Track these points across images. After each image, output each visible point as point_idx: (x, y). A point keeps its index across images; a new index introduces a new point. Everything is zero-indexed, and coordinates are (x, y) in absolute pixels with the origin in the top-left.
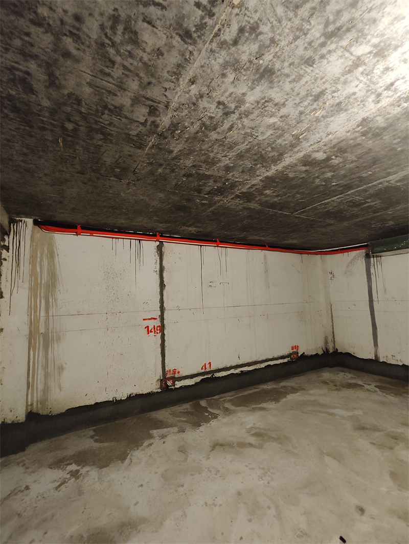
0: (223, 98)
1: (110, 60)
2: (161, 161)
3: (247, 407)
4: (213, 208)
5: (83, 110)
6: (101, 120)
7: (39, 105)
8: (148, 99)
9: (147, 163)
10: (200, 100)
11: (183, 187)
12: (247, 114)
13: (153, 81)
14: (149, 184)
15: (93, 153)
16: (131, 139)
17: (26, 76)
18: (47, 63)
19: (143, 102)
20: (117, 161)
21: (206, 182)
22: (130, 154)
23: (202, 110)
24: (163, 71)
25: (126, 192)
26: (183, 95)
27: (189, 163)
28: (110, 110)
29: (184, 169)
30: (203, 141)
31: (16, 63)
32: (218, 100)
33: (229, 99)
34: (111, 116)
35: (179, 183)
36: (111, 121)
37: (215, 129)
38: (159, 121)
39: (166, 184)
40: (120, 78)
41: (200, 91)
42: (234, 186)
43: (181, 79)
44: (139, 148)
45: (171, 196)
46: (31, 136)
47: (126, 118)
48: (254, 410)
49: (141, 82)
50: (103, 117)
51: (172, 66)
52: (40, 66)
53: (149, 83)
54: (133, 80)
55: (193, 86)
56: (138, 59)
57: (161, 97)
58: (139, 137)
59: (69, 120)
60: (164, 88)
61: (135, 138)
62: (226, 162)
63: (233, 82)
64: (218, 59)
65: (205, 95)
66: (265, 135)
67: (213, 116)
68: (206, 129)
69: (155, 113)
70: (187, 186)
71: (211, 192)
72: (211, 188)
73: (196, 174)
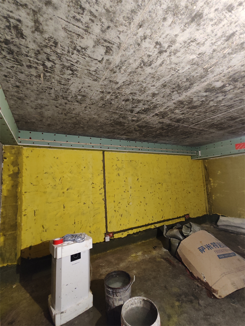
0: (160, 39)
1: (81, 7)
2: (110, 90)
4: (139, 123)
5: (59, 51)
6: (71, 59)
7: (27, 47)
8: (105, 41)
9: (100, 92)
10: (143, 41)
11: (121, 109)
12: (176, 52)
13: (111, 25)
14: (100, 107)
15: (64, 85)
16: (91, 73)
17: (18, 23)
18: (34, 11)
19: (102, 43)
20: (80, 90)
21: (138, 105)
22: (89, 85)
23: (143, 49)
24: (120, 17)
25: (84, 113)
26: (132, 36)
27: (128, 91)
28: (78, 51)
29: (125, 95)
30: (140, 75)
31: (11, 12)
32: (156, 41)
33: (165, 40)
34: (78, 55)
35: (120, 106)
36: (78, 60)
37: (150, 65)
38: (112, 59)
39: (111, 107)
40: (87, 23)
41: (145, 33)
42: (155, 107)
43: (132, 24)
44: (96, 80)
45: (113, 115)
46: (22, 73)
47: (89, 57)
49: (103, 27)
50: (72, 56)
51: (128, 11)
52: (28, 14)
53: (109, 27)
54: (97, 25)
55: (140, 29)
56: (102, 6)
57: (116, 39)
58: (96, 72)
59: (48, 60)
60: (118, 31)
61: (94, 73)
62: (153, 90)
63: (170, 26)
64: (162, 5)
65: (148, 37)
66: (185, 69)
67: (151, 54)
68: (144, 65)
69: (109, 53)
70: (124, 108)
71: (140, 112)
72: (140, 109)
73: (131, 99)
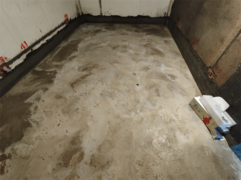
3: (65, 59)
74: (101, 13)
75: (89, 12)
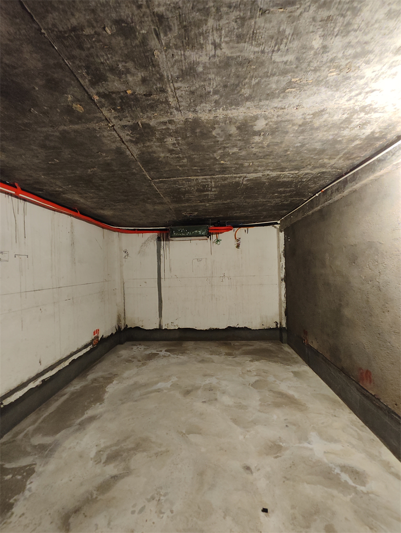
4: (76, 127)
11: (81, 47)
21: (133, 70)
35: (88, 31)
42: (152, 107)
48: (82, 426)
62: (203, 57)
66: (284, 56)
70: (92, 50)
71: (114, 95)
72: (122, 87)
73: (140, 38)
74: (160, 325)
75: (139, 324)
